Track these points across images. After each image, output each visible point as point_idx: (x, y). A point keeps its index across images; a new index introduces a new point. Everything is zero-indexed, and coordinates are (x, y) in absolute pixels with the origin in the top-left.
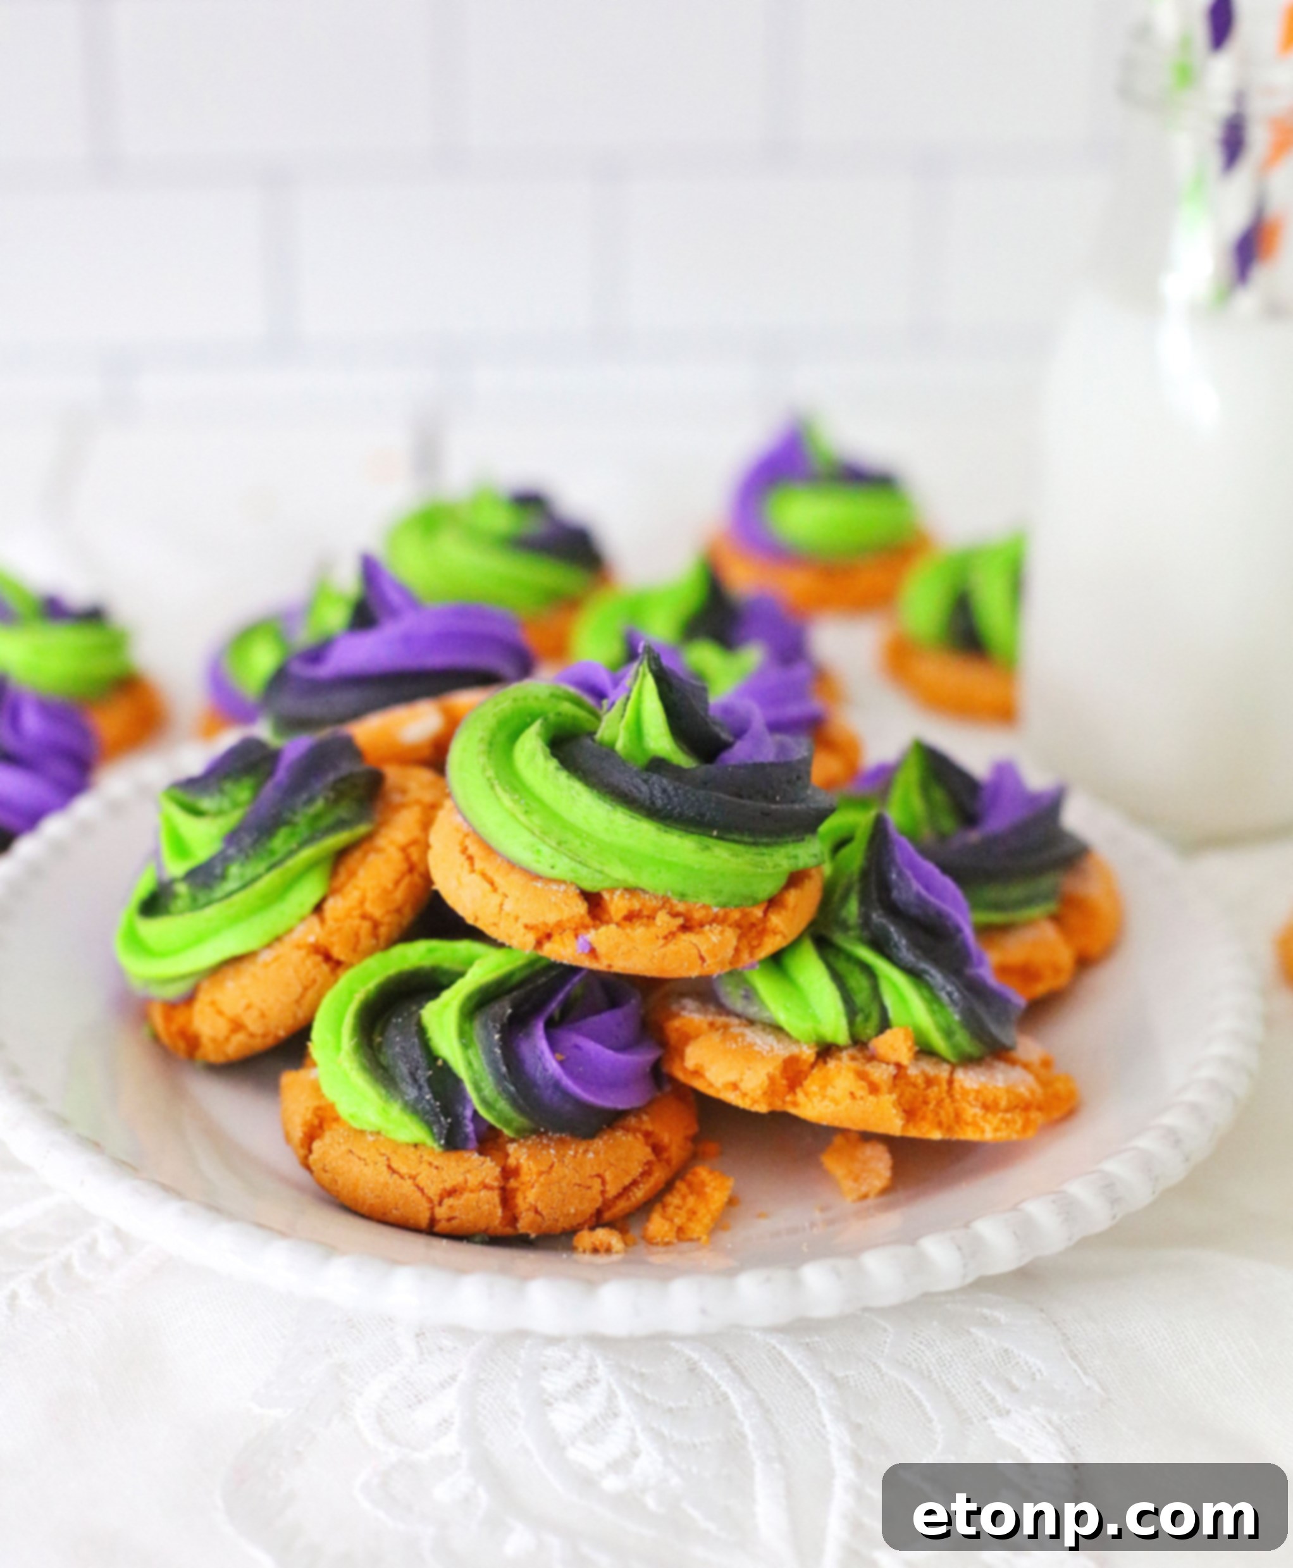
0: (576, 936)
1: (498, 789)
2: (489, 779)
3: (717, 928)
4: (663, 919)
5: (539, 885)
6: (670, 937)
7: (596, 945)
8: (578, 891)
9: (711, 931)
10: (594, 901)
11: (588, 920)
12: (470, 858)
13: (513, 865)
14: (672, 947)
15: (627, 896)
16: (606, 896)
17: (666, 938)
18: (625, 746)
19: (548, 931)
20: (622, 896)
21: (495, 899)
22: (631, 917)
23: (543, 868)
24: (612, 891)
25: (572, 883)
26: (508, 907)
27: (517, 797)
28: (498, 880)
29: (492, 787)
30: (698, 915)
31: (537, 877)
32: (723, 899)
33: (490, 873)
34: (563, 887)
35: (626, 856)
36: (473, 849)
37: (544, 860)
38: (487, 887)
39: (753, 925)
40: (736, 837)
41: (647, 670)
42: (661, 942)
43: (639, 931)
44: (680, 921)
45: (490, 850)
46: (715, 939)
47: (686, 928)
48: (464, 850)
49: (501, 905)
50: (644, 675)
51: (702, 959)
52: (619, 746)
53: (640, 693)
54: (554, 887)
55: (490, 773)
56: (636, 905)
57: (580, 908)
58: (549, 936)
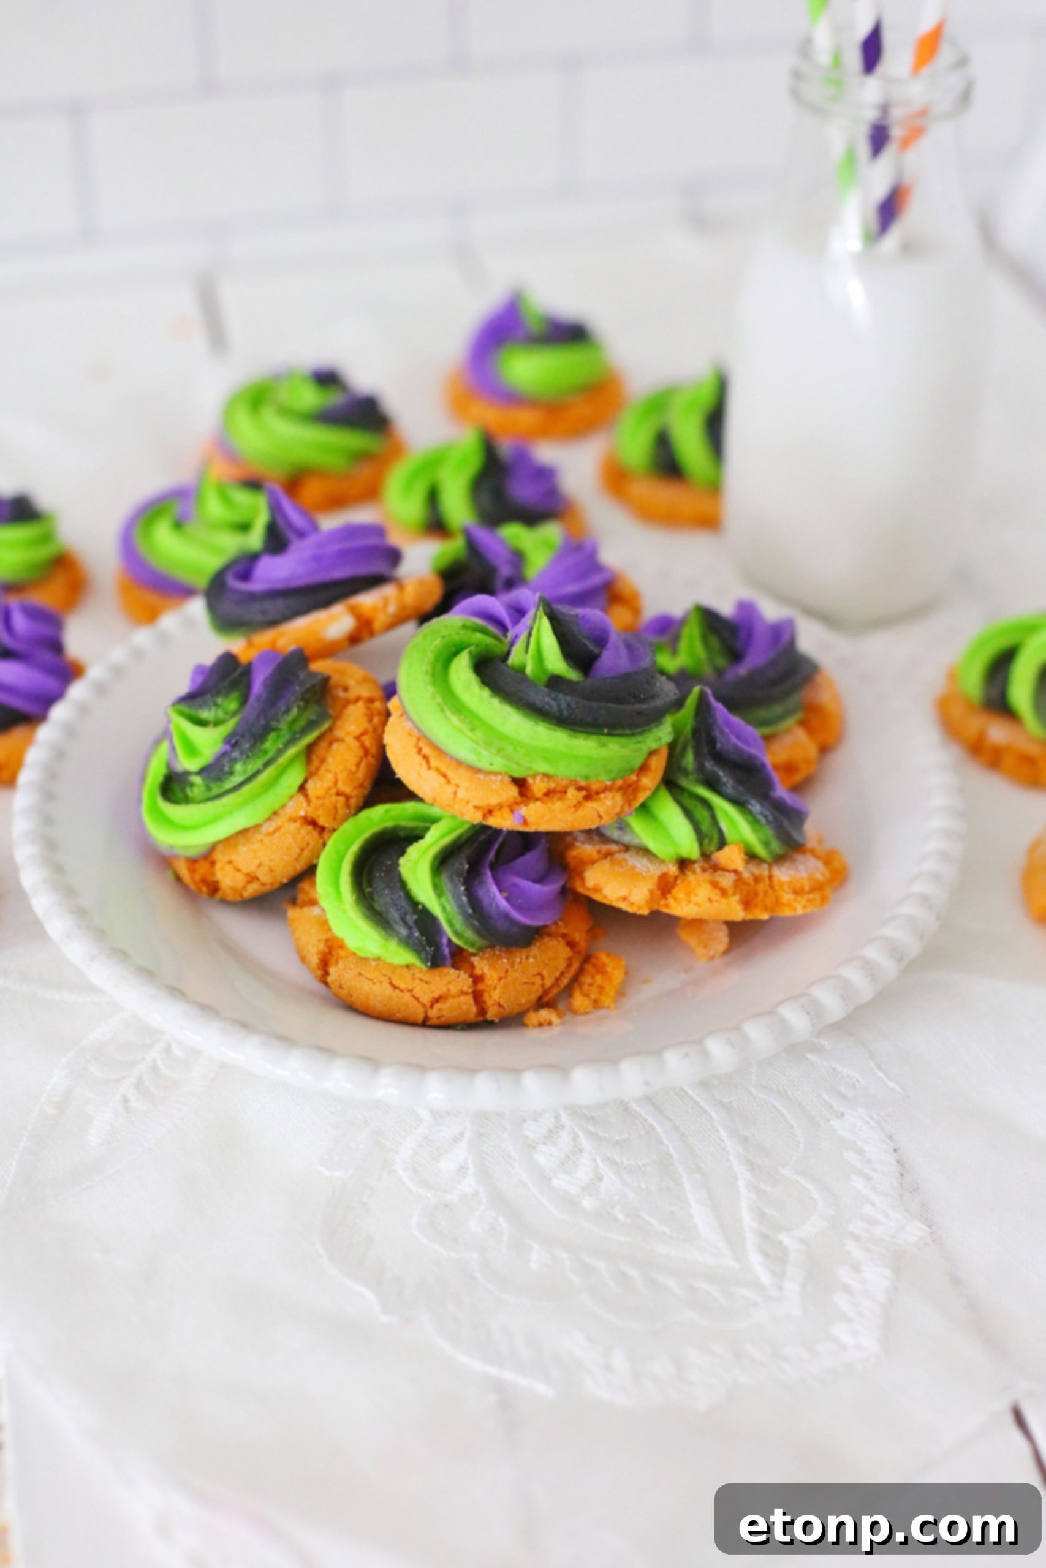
0: (512, 811)
1: (448, 712)
2: (439, 705)
3: (609, 795)
4: (572, 793)
5: (482, 777)
6: (578, 806)
7: (527, 818)
8: (510, 779)
9: (606, 798)
10: (521, 783)
11: (519, 799)
12: (425, 757)
13: (459, 763)
14: (580, 812)
15: (545, 780)
16: (530, 781)
17: (575, 806)
18: (532, 671)
19: (490, 808)
20: (542, 780)
21: (450, 789)
22: (548, 794)
23: (484, 764)
24: (534, 777)
25: (506, 774)
26: (461, 794)
27: (462, 718)
28: (450, 774)
29: (443, 710)
30: (595, 787)
31: (479, 771)
32: (613, 775)
33: (443, 769)
34: (499, 778)
35: (547, 755)
36: (426, 750)
37: (485, 759)
38: (443, 780)
39: (629, 786)
40: (619, 731)
41: (543, 614)
42: (572, 810)
43: (557, 805)
44: (584, 793)
45: (439, 751)
46: (609, 803)
47: (588, 798)
48: (419, 751)
49: (455, 793)
50: (541, 617)
51: (600, 817)
52: (529, 670)
53: (539, 630)
54: (493, 778)
55: (439, 700)
56: (552, 785)
57: (513, 792)
58: (490, 812)
